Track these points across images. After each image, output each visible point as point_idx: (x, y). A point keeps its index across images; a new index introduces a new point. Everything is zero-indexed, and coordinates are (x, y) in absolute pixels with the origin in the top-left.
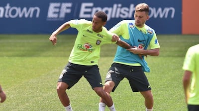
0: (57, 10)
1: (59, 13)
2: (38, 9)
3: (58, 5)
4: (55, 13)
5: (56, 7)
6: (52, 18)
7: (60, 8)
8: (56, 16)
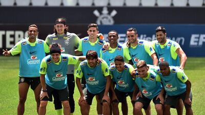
0: (197, 40)
1: (198, 42)
2: (183, 39)
3: (197, 36)
4: (195, 42)
5: (196, 38)
6: (193, 46)
7: (199, 38)
8: (196, 44)
